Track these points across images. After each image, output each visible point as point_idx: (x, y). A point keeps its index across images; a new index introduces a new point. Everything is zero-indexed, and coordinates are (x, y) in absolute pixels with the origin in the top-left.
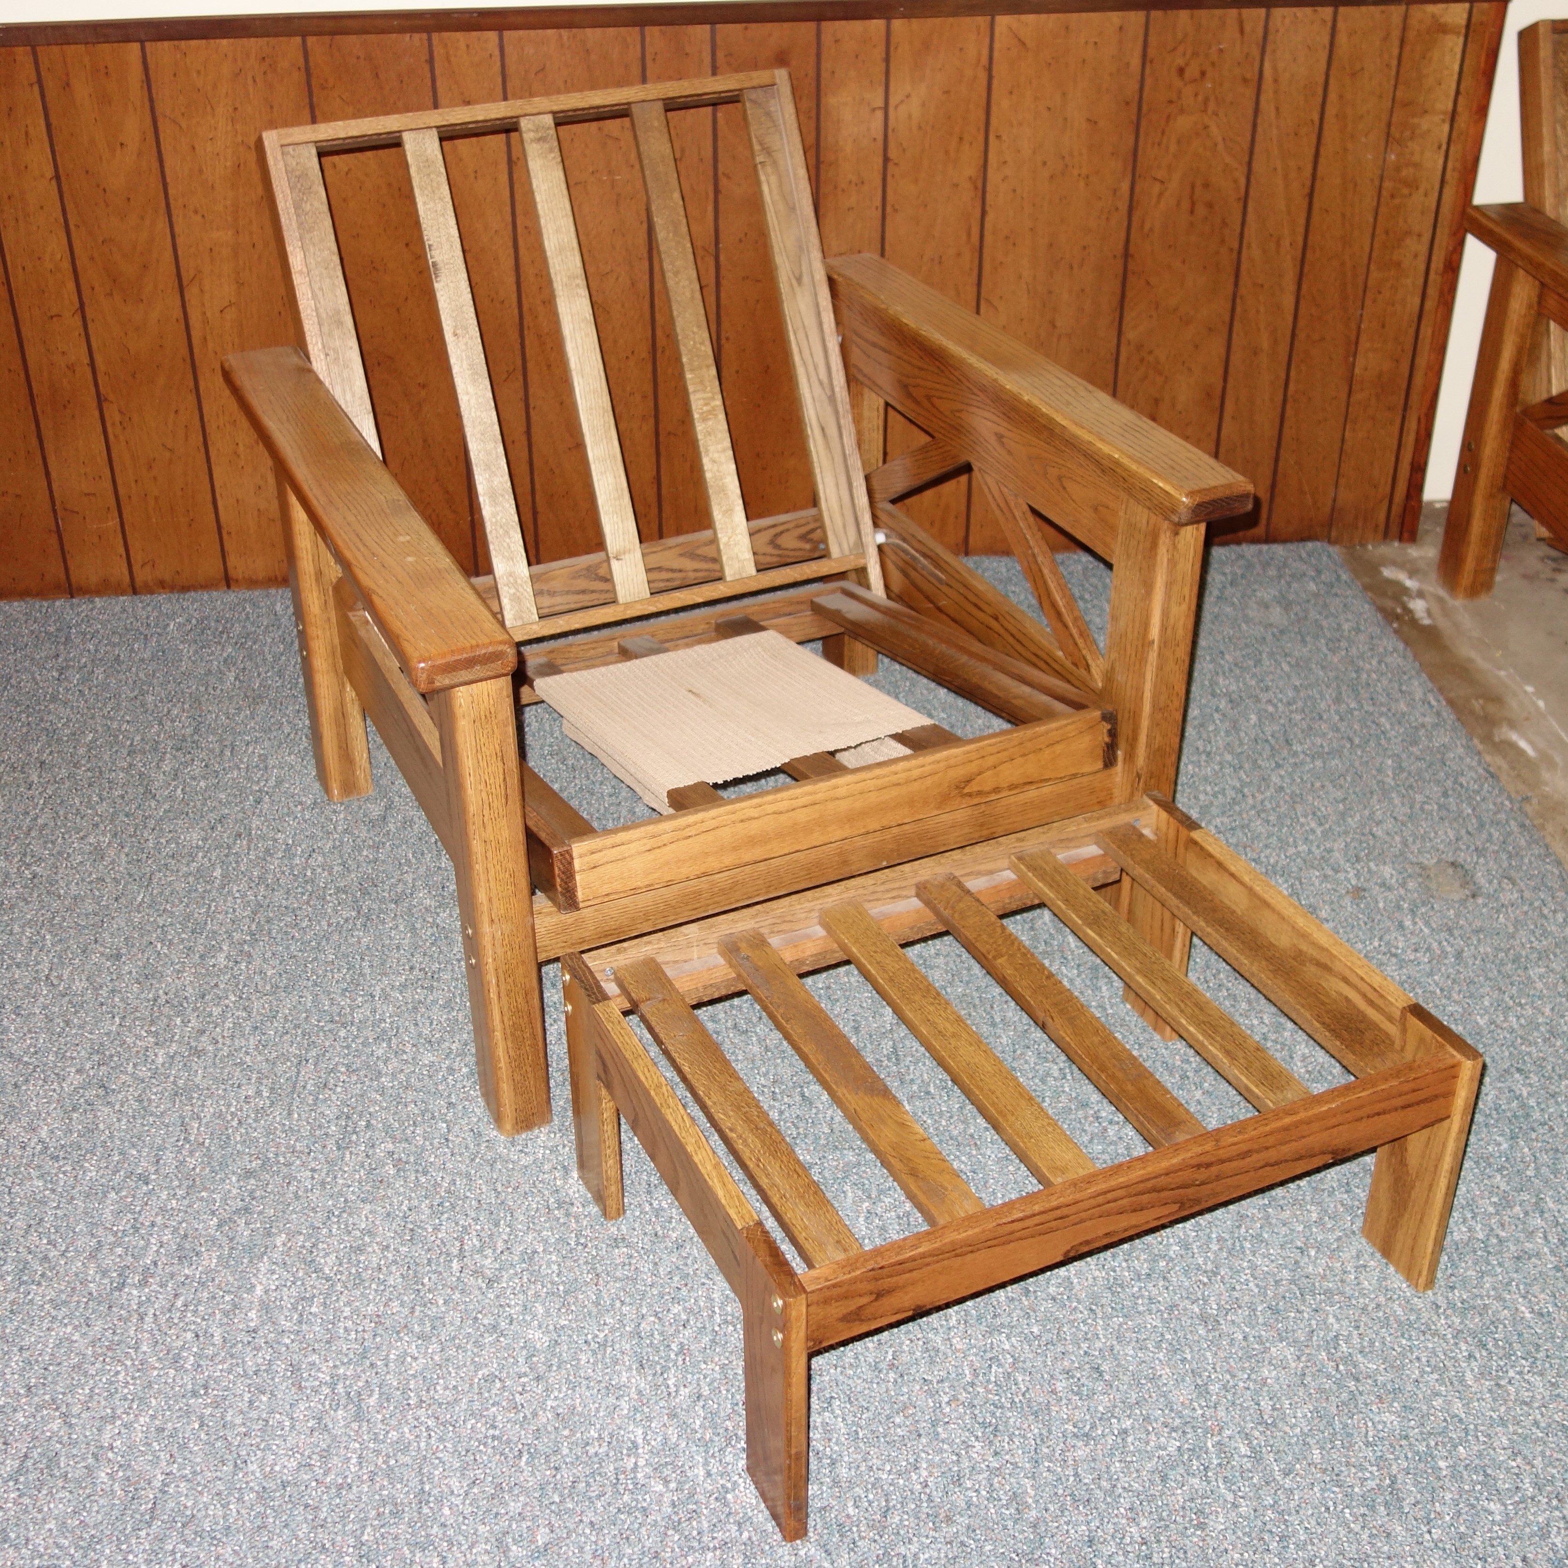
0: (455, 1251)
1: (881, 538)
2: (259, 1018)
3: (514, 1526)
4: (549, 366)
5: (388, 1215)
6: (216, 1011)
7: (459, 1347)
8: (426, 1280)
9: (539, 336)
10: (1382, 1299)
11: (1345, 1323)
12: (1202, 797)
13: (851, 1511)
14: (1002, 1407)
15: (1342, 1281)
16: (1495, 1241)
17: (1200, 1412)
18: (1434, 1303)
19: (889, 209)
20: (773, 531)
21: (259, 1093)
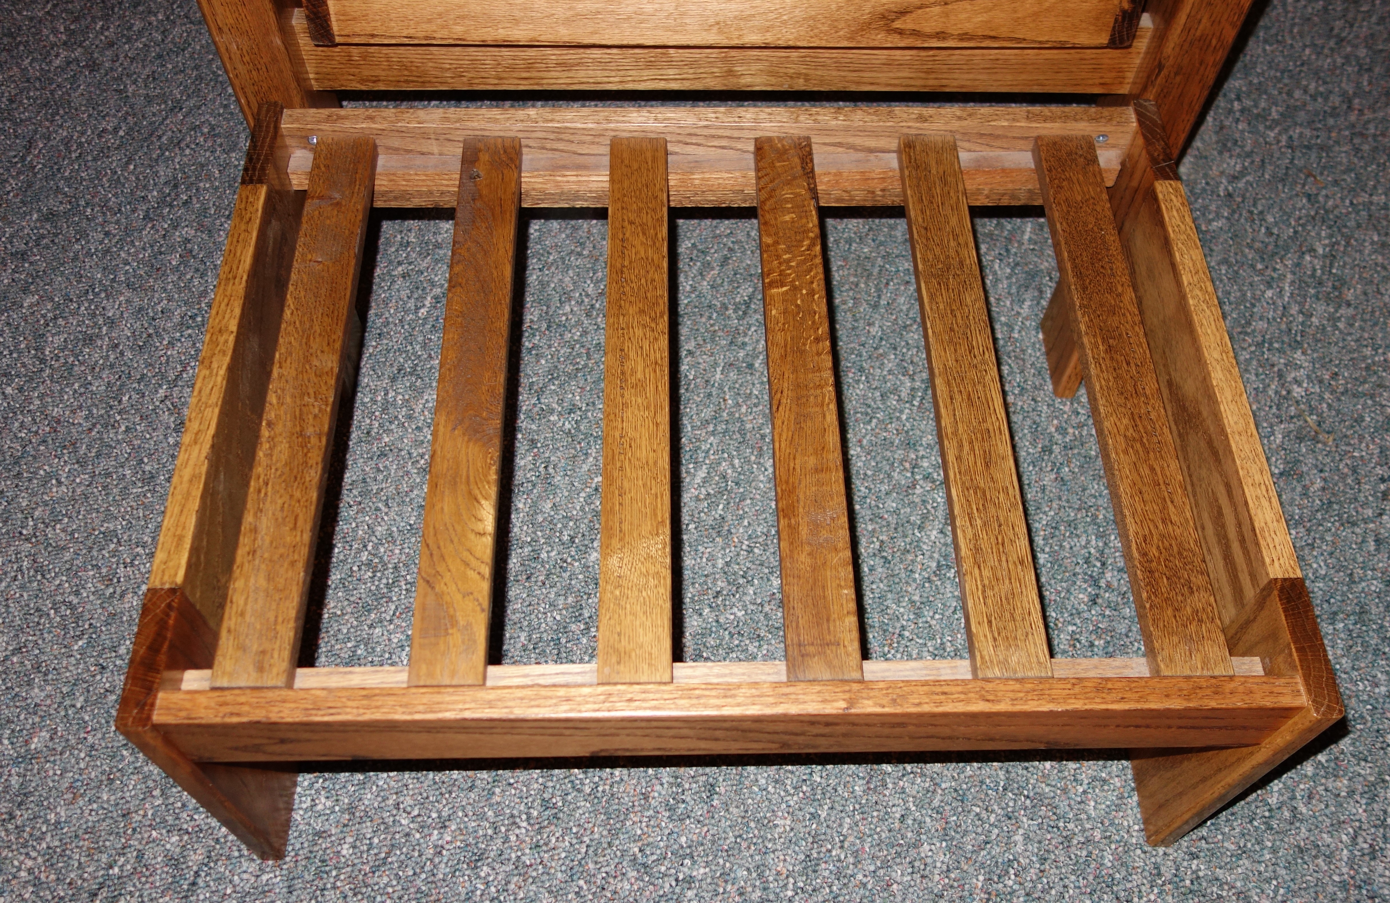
0: (172, 376)
2: (171, 46)
3: (22, 717)
5: (141, 309)
6: (138, 25)
7: (105, 488)
8: (125, 399)
10: (1097, 835)
11: (1034, 848)
12: (1297, 94)
13: (346, 850)
14: (579, 791)
15: (1065, 790)
16: (1287, 814)
17: (790, 893)
18: (1157, 867)
21: (116, 130)
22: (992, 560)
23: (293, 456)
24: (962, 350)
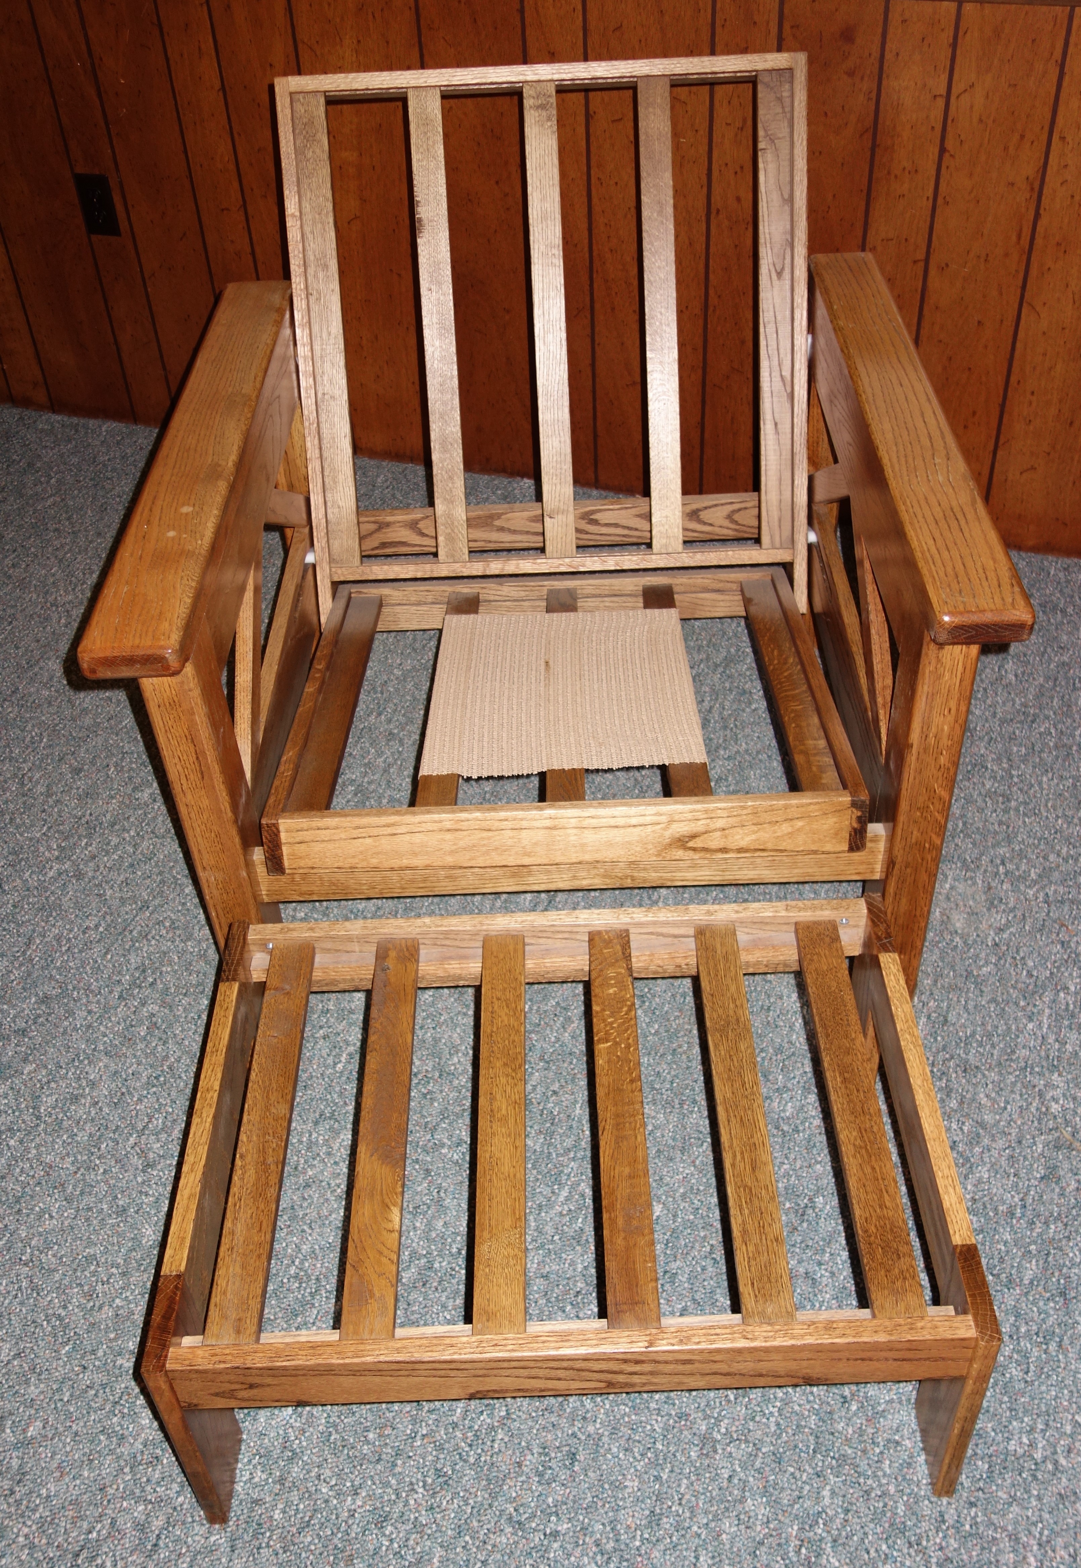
0: (140, 1126)
1: (813, 537)
2: (140, 856)
4: (613, 309)
5: (116, 1072)
6: (115, 840)
7: (87, 1220)
8: (103, 1146)
9: (606, 281)
10: (892, 1489)
11: (839, 1501)
12: (1052, 857)
13: (277, 1515)
14: (465, 1461)
15: (864, 1451)
16: (1050, 1467)
17: (638, 1543)
18: (942, 1515)
19: (940, 201)
20: (730, 508)
21: (97, 927)
22: (755, 1239)
23: (258, 1179)
24: (737, 1085)
